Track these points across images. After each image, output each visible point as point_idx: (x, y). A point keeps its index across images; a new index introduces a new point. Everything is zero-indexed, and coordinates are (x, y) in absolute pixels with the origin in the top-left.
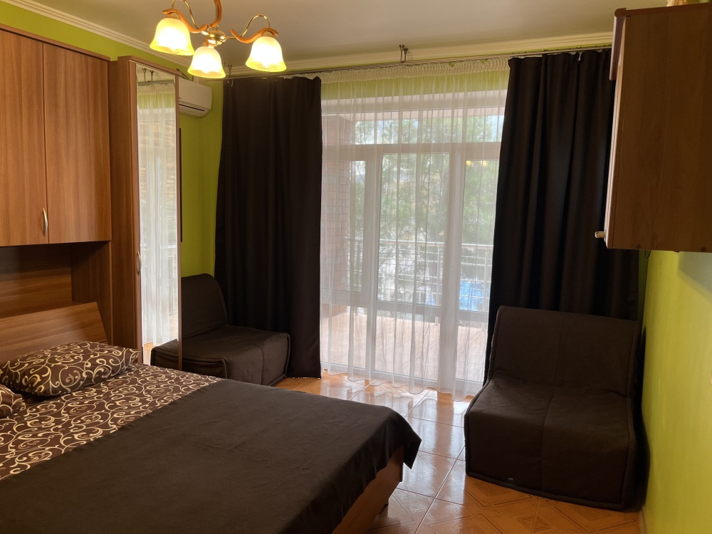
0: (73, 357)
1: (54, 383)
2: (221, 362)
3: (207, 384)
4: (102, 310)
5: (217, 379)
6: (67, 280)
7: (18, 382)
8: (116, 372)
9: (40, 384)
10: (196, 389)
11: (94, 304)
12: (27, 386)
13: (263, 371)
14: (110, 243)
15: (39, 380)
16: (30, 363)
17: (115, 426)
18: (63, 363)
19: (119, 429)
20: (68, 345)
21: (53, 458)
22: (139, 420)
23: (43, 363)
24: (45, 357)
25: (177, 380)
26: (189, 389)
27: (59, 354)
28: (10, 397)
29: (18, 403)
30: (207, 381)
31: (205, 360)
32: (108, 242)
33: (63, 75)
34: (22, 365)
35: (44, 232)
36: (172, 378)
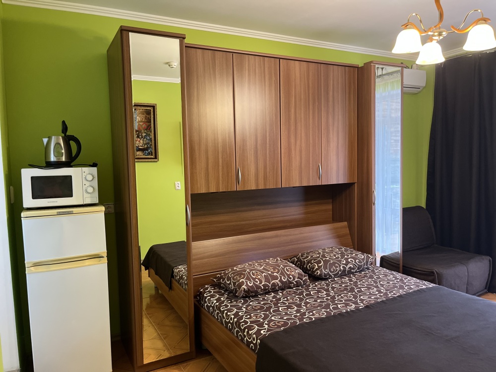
0: (335, 255)
1: (325, 271)
2: (433, 272)
3: (424, 287)
4: (350, 227)
5: (432, 284)
6: (330, 207)
7: (305, 267)
8: (361, 269)
9: (317, 269)
10: (416, 289)
11: (345, 223)
12: (310, 270)
13: (467, 284)
14: (356, 184)
15: (317, 267)
16: (312, 256)
17: (362, 304)
18: (330, 259)
19: (365, 307)
20: (332, 248)
21: (327, 317)
22: (377, 304)
23: (319, 257)
24: (319, 253)
25: (401, 280)
26: (411, 289)
27: (327, 253)
28: (302, 275)
29: (306, 279)
30: (424, 285)
31: (420, 269)
32: (355, 183)
33: (332, 81)
34: (307, 257)
35: (319, 178)
36: (398, 279)
